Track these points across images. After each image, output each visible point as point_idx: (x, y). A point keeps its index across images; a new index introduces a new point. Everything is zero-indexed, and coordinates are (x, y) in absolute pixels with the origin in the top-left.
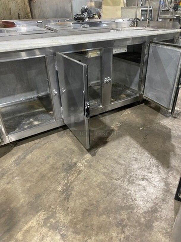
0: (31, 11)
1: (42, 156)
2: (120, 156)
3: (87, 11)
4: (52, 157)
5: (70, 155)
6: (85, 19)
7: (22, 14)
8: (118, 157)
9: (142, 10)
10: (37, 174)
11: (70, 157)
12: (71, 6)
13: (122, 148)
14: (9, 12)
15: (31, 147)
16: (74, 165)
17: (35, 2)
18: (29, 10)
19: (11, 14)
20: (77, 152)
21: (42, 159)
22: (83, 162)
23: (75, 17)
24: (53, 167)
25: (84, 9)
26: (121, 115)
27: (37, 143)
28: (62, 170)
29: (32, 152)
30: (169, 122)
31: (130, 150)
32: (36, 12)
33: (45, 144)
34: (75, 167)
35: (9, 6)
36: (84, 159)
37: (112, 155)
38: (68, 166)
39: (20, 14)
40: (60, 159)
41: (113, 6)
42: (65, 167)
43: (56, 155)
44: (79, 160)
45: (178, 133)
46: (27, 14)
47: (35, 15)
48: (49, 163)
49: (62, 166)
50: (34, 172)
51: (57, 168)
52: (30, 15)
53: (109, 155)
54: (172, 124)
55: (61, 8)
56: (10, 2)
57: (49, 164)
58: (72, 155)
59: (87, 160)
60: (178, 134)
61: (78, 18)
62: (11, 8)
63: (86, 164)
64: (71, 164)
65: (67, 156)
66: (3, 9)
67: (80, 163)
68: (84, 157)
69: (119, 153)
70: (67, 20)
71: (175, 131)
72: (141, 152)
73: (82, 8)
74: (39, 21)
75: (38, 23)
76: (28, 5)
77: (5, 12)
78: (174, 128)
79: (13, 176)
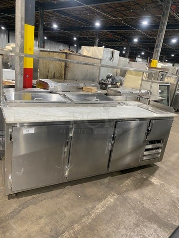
0: (65, 74)
1: (35, 214)
2: (108, 235)
3: (112, 78)
4: (44, 218)
5: (61, 220)
6: (108, 85)
7: (57, 75)
8: (106, 235)
9: (159, 85)
10: (25, 234)
11: (60, 222)
12: (99, 72)
13: (112, 226)
14: (48, 70)
15: (29, 201)
16: (61, 234)
17: (70, 67)
18: (63, 73)
19: (48, 72)
20: (68, 218)
21: (35, 218)
22: (71, 232)
23: (100, 82)
24: (42, 231)
25: (110, 76)
26: (121, 185)
27: (35, 197)
28: (48, 236)
29: (28, 208)
30: (166, 206)
31: (120, 231)
32: (69, 75)
33: (42, 201)
34: (62, 236)
35: (49, 67)
36: (72, 229)
37: (101, 231)
38: (55, 233)
39: (55, 73)
40: (51, 222)
41: (136, 76)
42: (52, 234)
43: (48, 216)
44: (68, 229)
45: (173, 221)
46: (61, 75)
47: (67, 77)
48: (39, 224)
49: (50, 232)
50: (23, 232)
51: (45, 233)
52: (63, 76)
53: (98, 230)
54: (169, 209)
55: (90, 73)
56: (50, 64)
57: (39, 226)
58: (63, 221)
59: (75, 230)
60: (173, 223)
61: (102, 83)
62: (50, 68)
63: (73, 235)
64: (58, 231)
65: (57, 220)
66: (44, 67)
67: (68, 233)
68: (73, 226)
69: (107, 231)
70: (93, 84)
71: (170, 219)
72: (130, 236)
73: (107, 75)
74: (68, 84)
75: (67, 85)
76: (64, 69)
77: (45, 70)
78: (170, 214)
79: (3, 230)
